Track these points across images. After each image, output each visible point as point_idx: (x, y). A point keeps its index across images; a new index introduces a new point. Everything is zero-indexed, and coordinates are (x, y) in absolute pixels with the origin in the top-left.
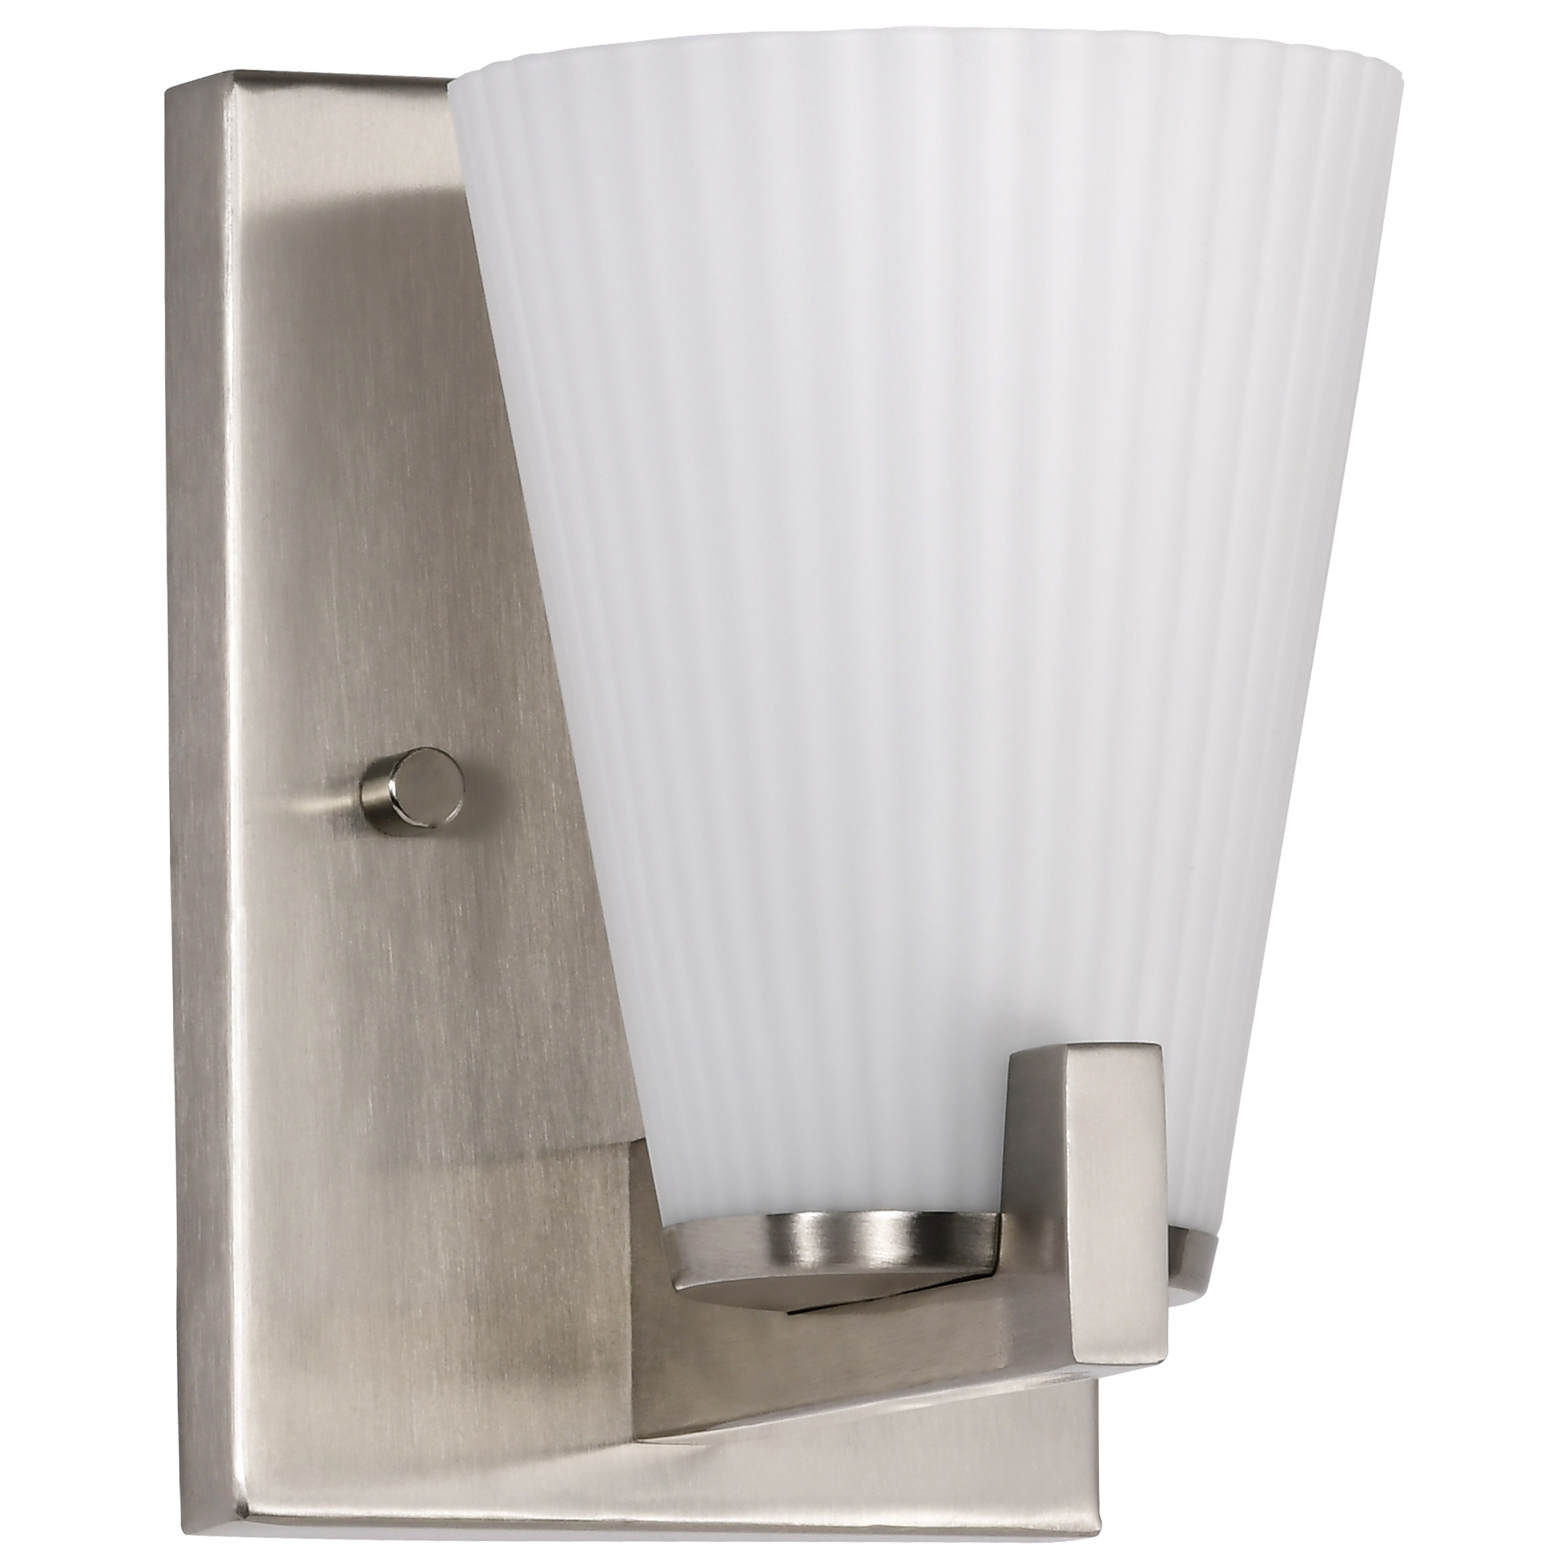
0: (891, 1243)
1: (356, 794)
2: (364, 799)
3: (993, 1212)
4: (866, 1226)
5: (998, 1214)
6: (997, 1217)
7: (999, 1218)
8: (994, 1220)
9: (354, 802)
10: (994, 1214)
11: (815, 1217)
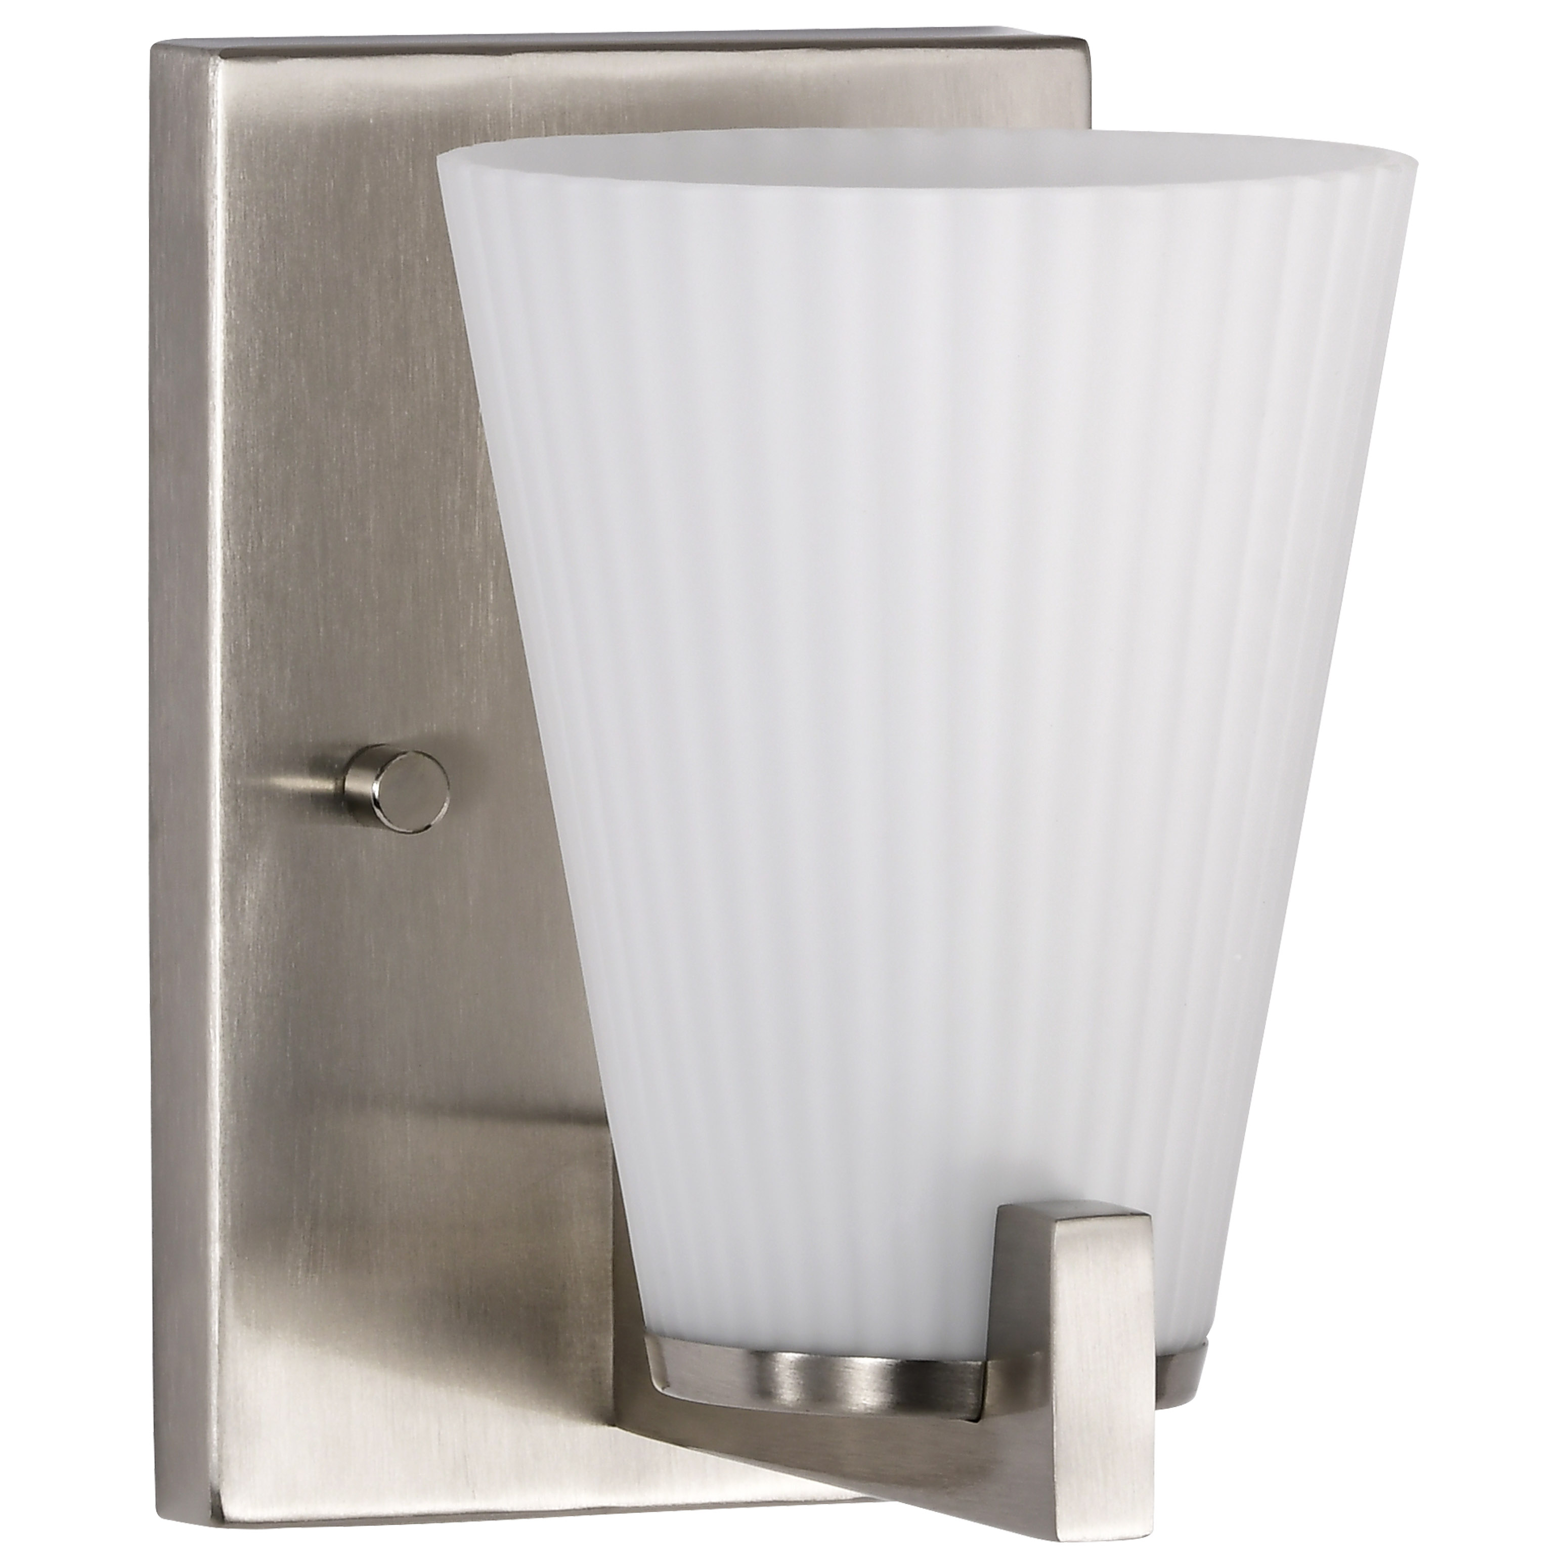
0: (874, 1391)
1: (339, 782)
2: (347, 785)
3: (979, 1361)
4: (849, 1372)
5: (983, 1363)
6: (982, 1365)
7: (985, 1367)
8: (979, 1368)
9: (336, 789)
10: (980, 1363)
11: (795, 1358)
